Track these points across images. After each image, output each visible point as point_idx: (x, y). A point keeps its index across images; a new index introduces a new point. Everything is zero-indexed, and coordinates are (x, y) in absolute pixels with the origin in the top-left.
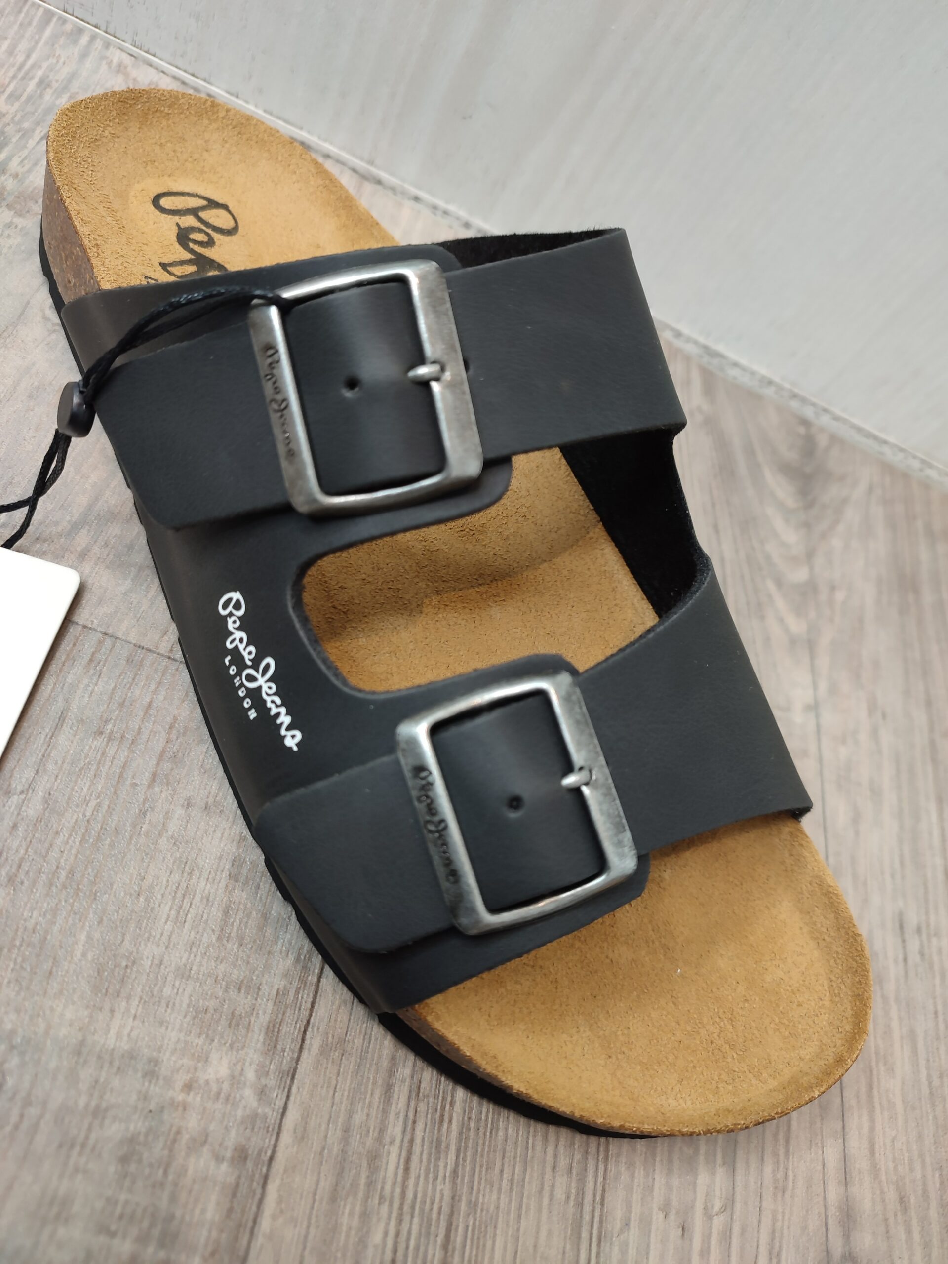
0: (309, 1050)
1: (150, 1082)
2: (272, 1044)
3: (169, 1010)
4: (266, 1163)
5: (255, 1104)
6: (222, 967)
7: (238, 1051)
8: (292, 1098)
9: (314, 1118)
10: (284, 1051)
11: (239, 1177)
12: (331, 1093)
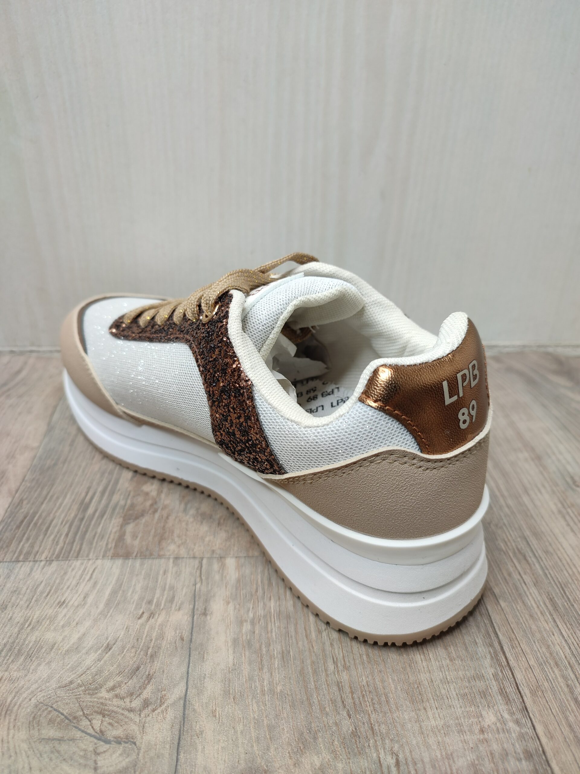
0: (526, 696)
1: (463, 734)
2: (507, 699)
3: (450, 701)
4: (542, 754)
5: (518, 729)
6: (460, 673)
7: (493, 707)
8: (533, 720)
9: (550, 725)
10: (514, 700)
11: (534, 765)
12: (550, 712)
